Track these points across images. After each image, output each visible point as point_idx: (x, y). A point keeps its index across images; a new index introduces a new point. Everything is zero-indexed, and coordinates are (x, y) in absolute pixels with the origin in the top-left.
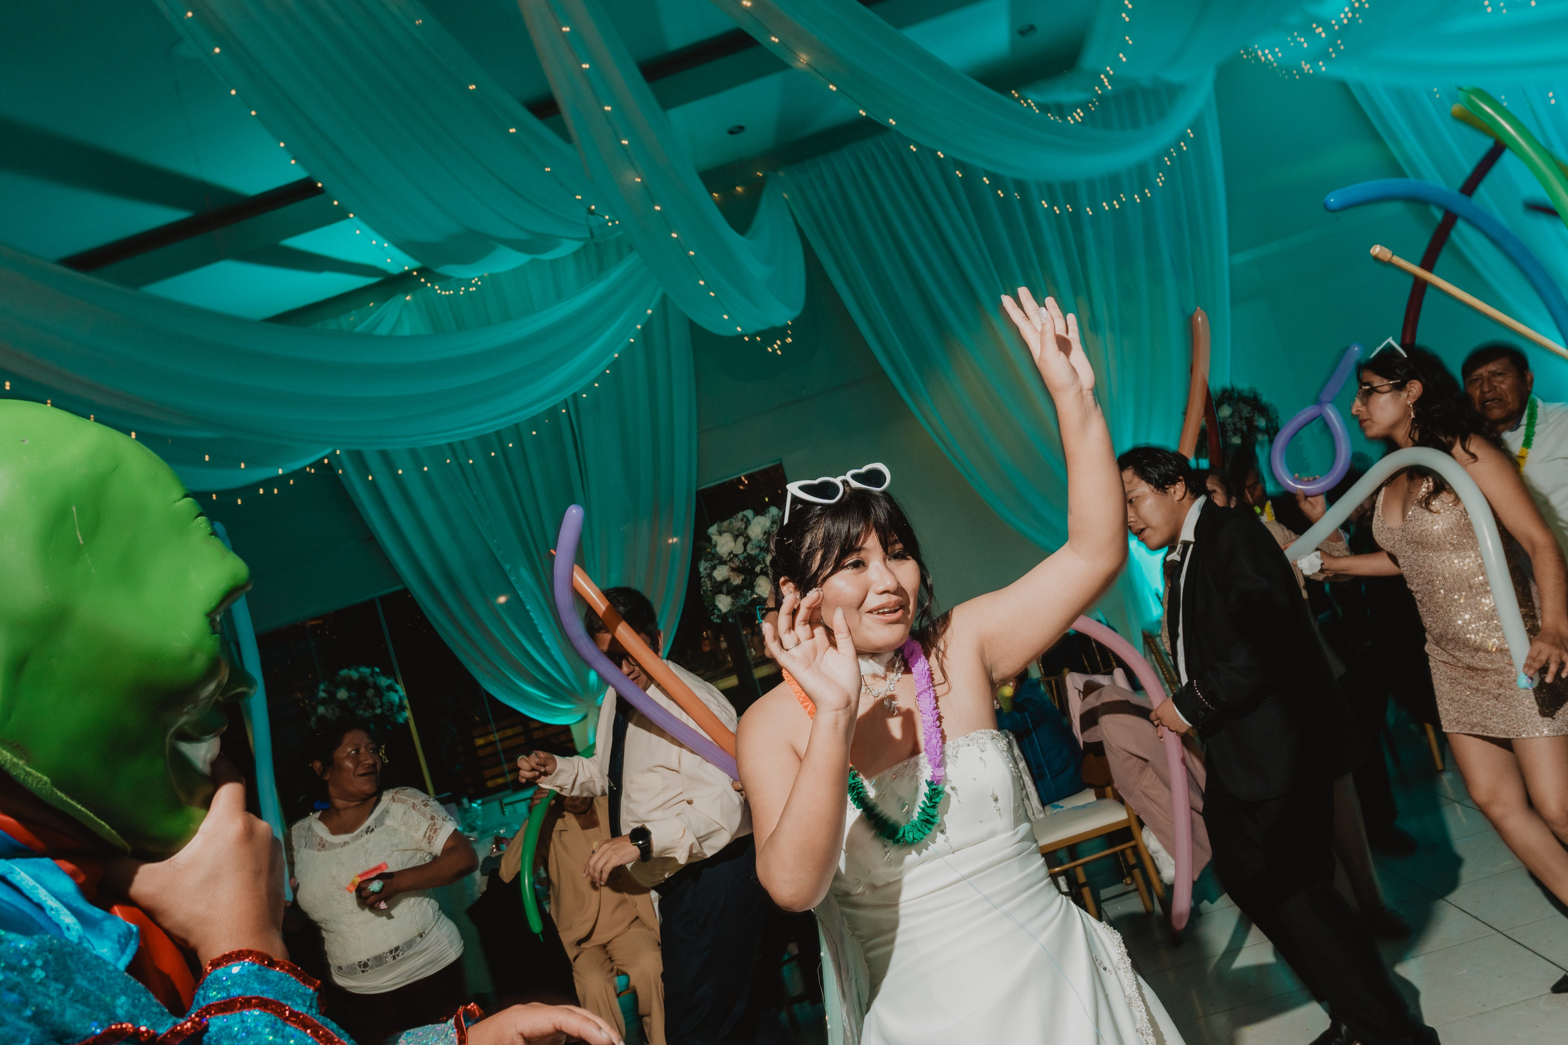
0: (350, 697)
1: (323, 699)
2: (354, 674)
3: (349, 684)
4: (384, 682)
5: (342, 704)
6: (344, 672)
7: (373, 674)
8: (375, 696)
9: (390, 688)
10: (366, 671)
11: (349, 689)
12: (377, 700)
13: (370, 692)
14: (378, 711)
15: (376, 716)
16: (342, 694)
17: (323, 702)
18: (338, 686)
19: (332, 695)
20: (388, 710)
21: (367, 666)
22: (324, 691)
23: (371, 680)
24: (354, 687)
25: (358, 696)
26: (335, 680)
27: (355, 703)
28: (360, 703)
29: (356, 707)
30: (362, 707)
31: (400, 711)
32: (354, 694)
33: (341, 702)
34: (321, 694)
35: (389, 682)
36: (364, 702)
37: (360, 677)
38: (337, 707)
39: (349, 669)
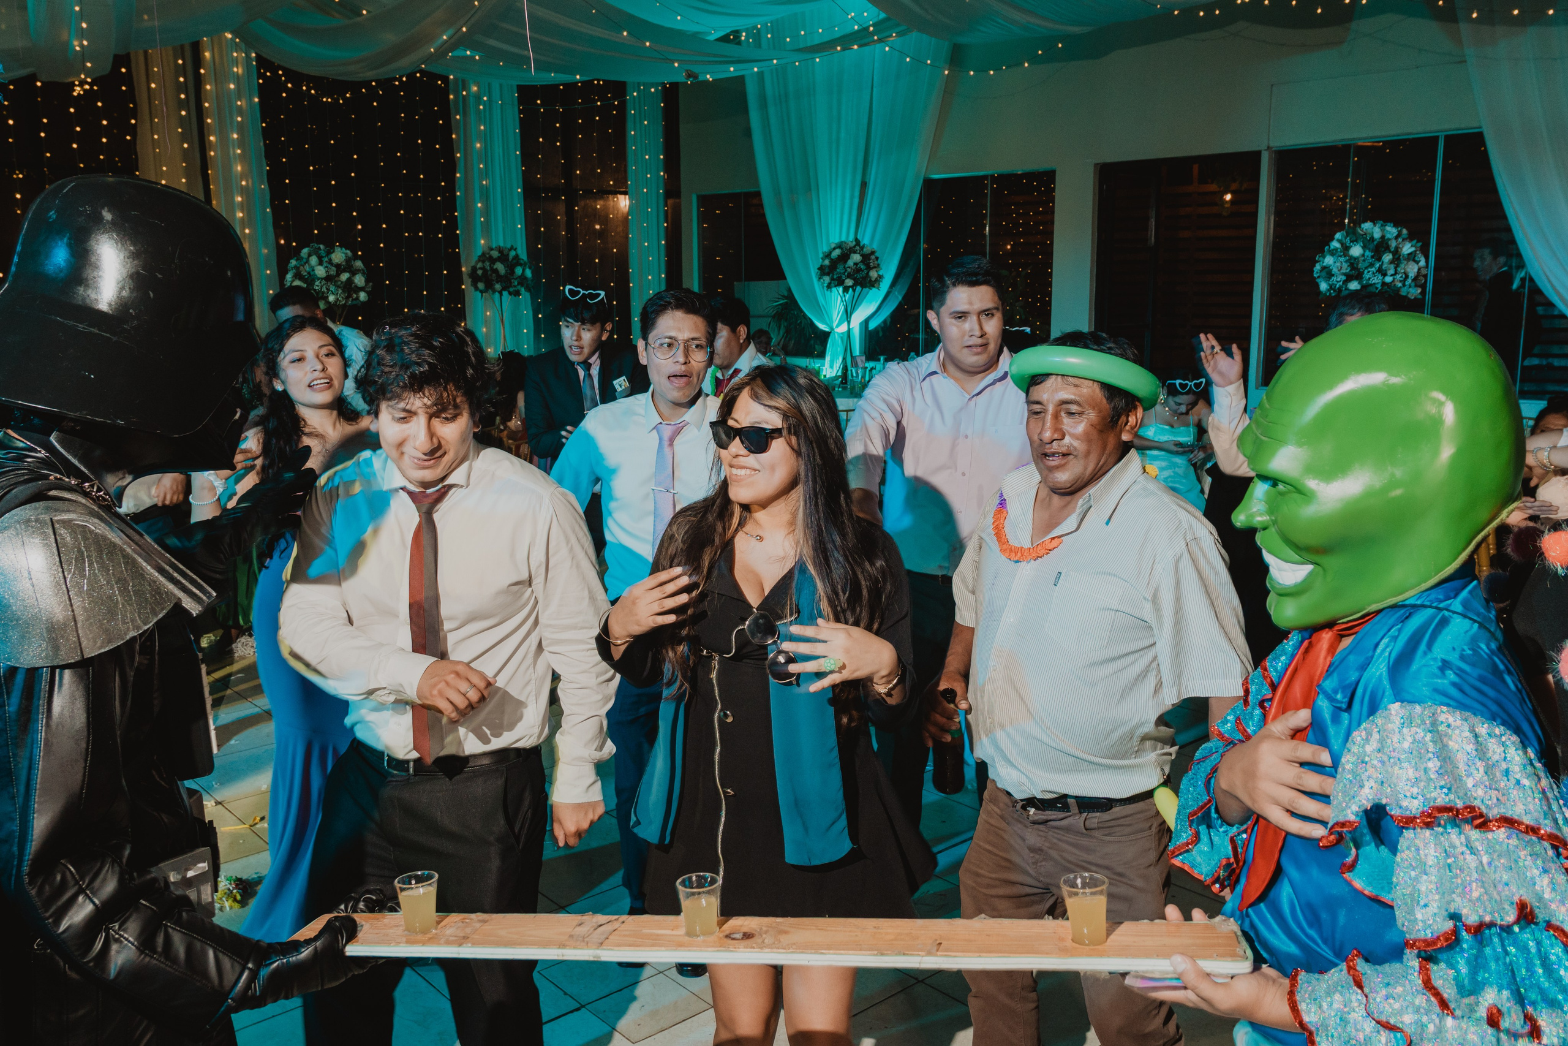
0: (1363, 255)
1: (1336, 249)
2: (1377, 234)
3: (1367, 242)
4: (1407, 248)
5: (1353, 262)
6: (1367, 226)
7: (1397, 238)
8: (1391, 262)
9: (1411, 257)
10: (1391, 231)
11: (1364, 247)
12: (1392, 266)
13: (1387, 257)
14: (1388, 279)
15: (1384, 284)
16: (1356, 251)
17: (1333, 253)
18: (1355, 241)
19: (1346, 248)
20: (1400, 281)
21: (1395, 226)
22: (1339, 241)
23: (1393, 244)
24: (1372, 246)
25: (1372, 257)
26: (1355, 233)
27: (1367, 264)
28: (1371, 265)
29: (1366, 268)
30: (1373, 269)
31: (1413, 284)
32: (1368, 253)
33: (1351, 258)
34: (1335, 244)
35: (1413, 249)
36: (1377, 265)
37: (1383, 237)
38: (1346, 262)
39: (1375, 224)
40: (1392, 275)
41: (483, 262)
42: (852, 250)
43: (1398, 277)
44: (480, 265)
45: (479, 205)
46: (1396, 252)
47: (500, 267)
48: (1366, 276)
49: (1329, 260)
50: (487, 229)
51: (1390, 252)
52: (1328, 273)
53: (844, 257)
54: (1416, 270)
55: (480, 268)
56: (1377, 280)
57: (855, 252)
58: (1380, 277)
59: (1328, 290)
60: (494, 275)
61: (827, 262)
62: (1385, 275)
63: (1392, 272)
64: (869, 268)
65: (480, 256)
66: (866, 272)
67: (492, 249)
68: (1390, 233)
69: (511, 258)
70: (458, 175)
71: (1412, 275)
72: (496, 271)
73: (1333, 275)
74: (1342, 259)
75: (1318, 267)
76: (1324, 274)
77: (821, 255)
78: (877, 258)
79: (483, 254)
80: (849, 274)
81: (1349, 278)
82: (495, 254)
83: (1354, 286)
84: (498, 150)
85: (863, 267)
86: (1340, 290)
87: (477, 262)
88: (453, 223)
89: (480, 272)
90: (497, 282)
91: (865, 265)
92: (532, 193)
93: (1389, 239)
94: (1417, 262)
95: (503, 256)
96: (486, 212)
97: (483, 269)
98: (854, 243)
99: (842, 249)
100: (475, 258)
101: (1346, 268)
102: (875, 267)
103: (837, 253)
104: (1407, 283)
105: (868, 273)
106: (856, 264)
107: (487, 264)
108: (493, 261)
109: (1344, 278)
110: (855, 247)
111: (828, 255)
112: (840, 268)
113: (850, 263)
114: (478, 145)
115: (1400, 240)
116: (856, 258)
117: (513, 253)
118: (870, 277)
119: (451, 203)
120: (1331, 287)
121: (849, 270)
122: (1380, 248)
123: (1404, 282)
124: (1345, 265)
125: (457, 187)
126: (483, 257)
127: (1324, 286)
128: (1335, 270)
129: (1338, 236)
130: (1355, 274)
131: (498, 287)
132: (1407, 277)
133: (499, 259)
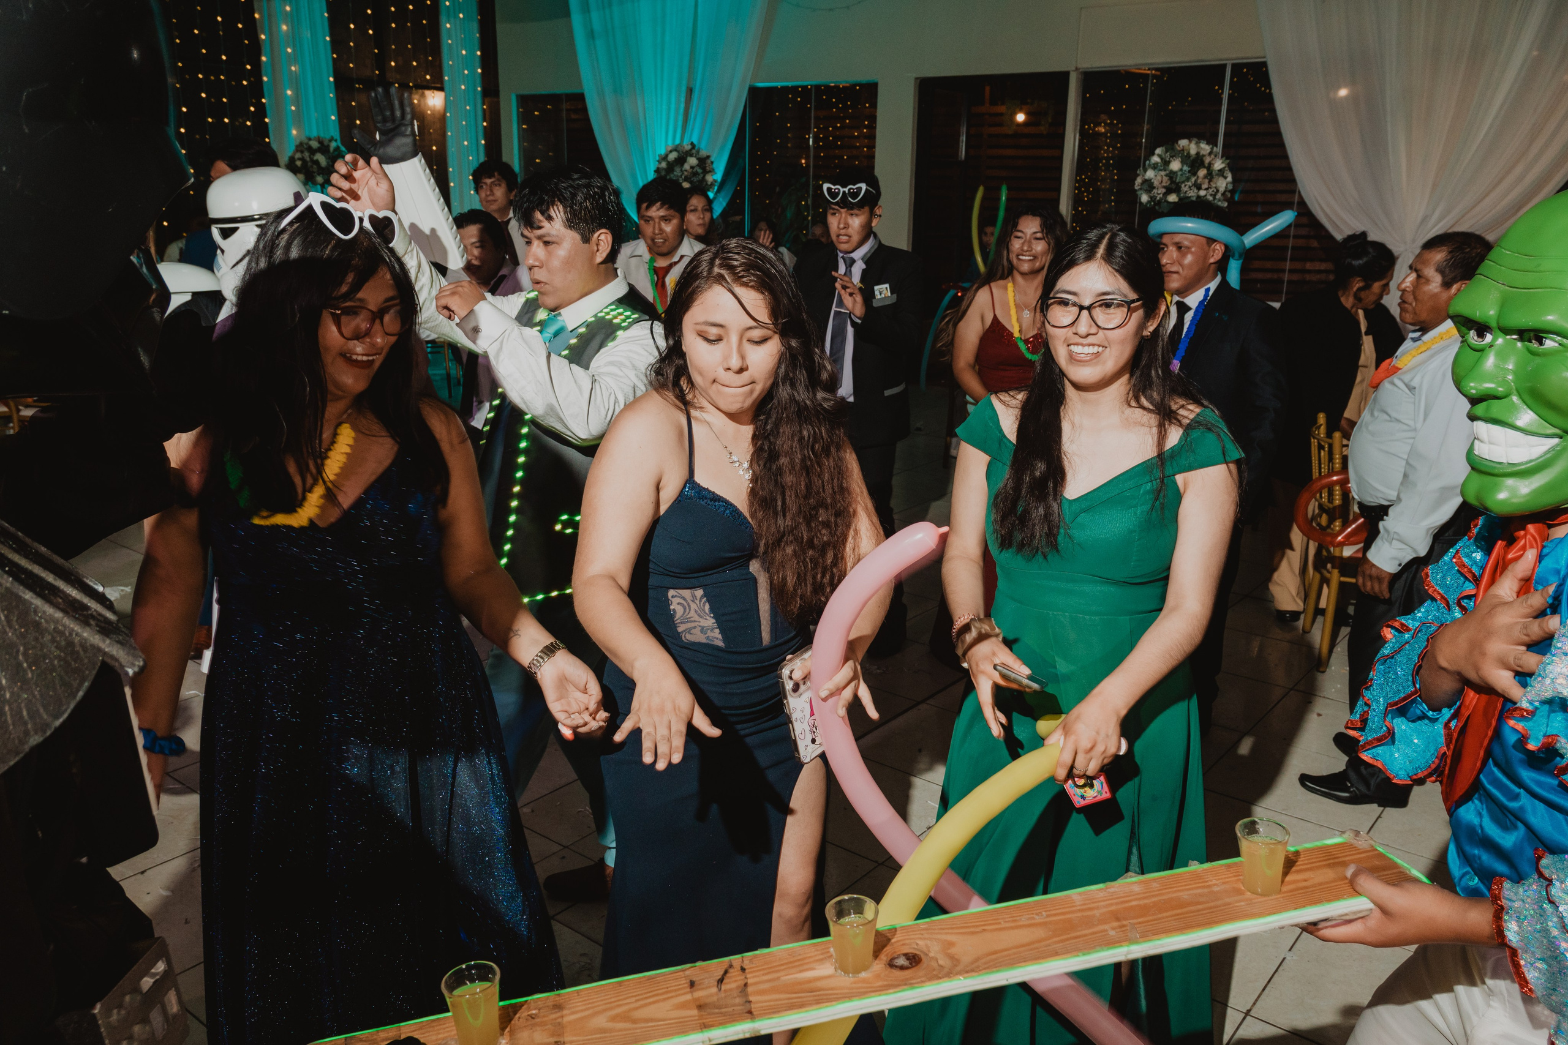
0: (1181, 170)
1: (1156, 164)
2: (1193, 151)
3: (1186, 158)
4: (1218, 165)
5: (1172, 175)
6: (1183, 143)
7: (1210, 154)
8: (1205, 177)
9: (1221, 173)
10: (1205, 148)
11: (1183, 162)
12: (1207, 181)
13: (1202, 173)
14: (1202, 193)
15: (1199, 197)
16: (1175, 165)
17: (1155, 167)
18: (1173, 156)
19: (1166, 163)
21: (1208, 144)
22: (1159, 156)
23: (1207, 160)
24: (1189, 162)
25: (1189, 172)
26: (1173, 149)
27: (1184, 178)
28: (1188, 179)
29: (1183, 182)
30: (1189, 184)
31: (1222, 198)
32: (1186, 168)
33: (1172, 172)
34: (1155, 159)
35: (1223, 166)
36: (1193, 179)
37: (1198, 154)
38: (1166, 175)
39: (1190, 142)
40: (1206, 189)
41: (302, 152)
42: (689, 153)
43: (1210, 191)
44: (298, 155)
45: (289, 92)
46: (1209, 167)
47: (321, 159)
48: (1184, 188)
49: (1150, 174)
50: (298, 119)
51: (1204, 167)
52: (1149, 186)
53: (681, 160)
54: (1224, 185)
55: (299, 159)
56: (1192, 194)
57: (691, 156)
58: (1196, 191)
59: (1149, 202)
60: (315, 166)
61: (664, 165)
62: (1199, 188)
63: (1205, 186)
64: (706, 172)
65: (297, 146)
66: (702, 175)
67: (310, 139)
68: (1204, 149)
69: (332, 149)
70: (264, 59)
71: (1222, 190)
72: (317, 162)
73: (1154, 188)
74: (1163, 173)
75: (1139, 180)
76: (1145, 187)
77: (657, 158)
78: (712, 163)
79: (301, 144)
80: (686, 177)
81: (1169, 191)
82: (315, 145)
83: (1173, 198)
84: (307, 34)
85: (699, 171)
86: (1160, 201)
87: (295, 153)
88: (262, 110)
89: (299, 163)
90: (319, 174)
91: (701, 168)
92: (344, 84)
93: (1204, 156)
94: (1226, 178)
95: (324, 148)
96: (297, 100)
97: (302, 159)
98: (689, 147)
99: (678, 152)
100: (292, 148)
101: (1166, 181)
102: (710, 171)
103: (673, 156)
104: (1217, 197)
105: (704, 176)
106: (692, 167)
107: (307, 155)
108: (312, 151)
109: (1164, 190)
110: (691, 150)
111: (664, 158)
112: (677, 171)
113: (687, 166)
114: (284, 27)
115: (1213, 156)
116: (692, 161)
117: (333, 145)
118: (706, 181)
119: (257, 90)
120: (1153, 198)
121: (686, 173)
122: (1195, 163)
123: (1214, 196)
124: (1166, 179)
125: (263, 72)
126: (301, 147)
127: (1145, 198)
128: (1156, 183)
129: (1158, 151)
130: (1173, 186)
131: (320, 179)
132: (1218, 191)
133: (319, 150)
